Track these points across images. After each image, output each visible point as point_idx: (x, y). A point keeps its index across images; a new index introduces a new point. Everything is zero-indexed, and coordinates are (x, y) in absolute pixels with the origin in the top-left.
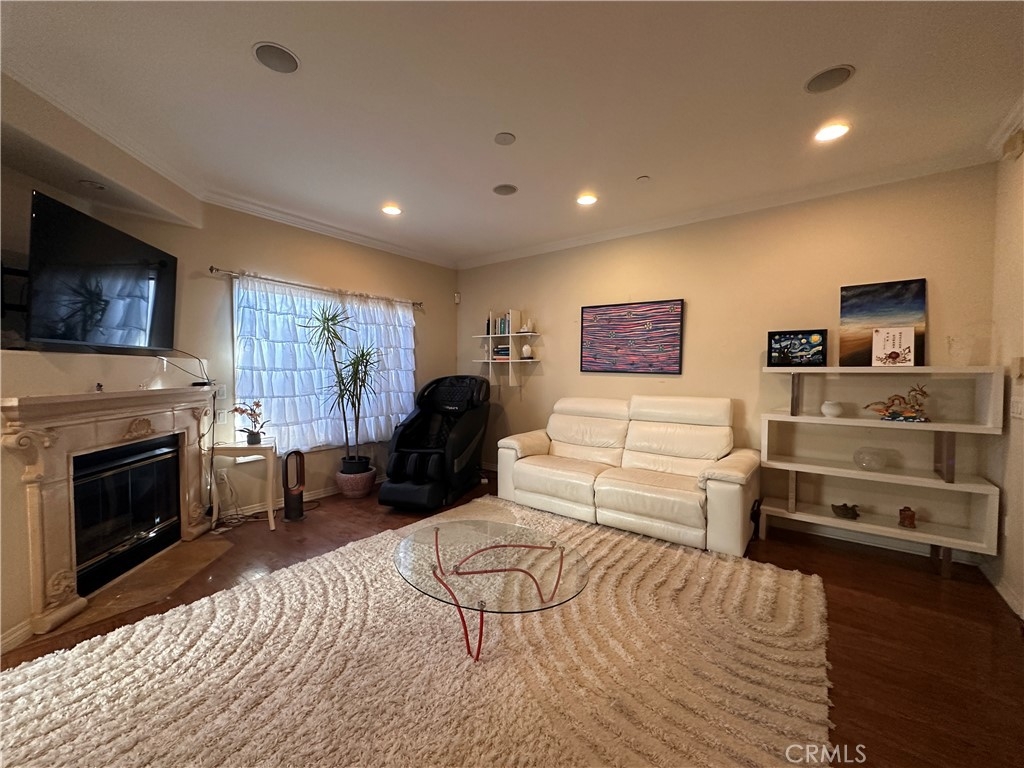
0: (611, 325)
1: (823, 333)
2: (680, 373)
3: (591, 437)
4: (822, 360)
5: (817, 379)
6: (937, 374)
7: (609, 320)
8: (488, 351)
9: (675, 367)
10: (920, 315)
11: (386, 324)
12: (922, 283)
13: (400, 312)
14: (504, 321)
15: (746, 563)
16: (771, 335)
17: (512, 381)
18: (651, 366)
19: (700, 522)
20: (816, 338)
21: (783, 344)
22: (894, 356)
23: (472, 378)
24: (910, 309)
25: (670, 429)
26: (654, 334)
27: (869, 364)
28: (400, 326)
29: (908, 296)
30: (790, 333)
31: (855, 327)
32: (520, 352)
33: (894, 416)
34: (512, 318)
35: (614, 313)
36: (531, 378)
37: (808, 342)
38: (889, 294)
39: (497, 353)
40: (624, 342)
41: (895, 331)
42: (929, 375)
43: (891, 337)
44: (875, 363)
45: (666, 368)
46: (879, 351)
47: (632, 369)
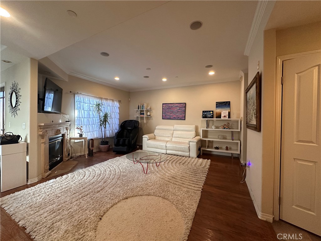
0: (170, 108)
1: (213, 111)
2: (185, 120)
3: (165, 134)
4: (212, 117)
5: (212, 121)
6: (232, 120)
7: (169, 107)
8: (138, 114)
9: (184, 118)
10: (229, 108)
11: (112, 106)
12: (229, 102)
13: (115, 103)
14: (143, 106)
15: (197, 159)
16: (203, 111)
17: (145, 121)
18: (178, 118)
19: (188, 151)
20: (211, 112)
21: (205, 113)
22: (225, 116)
23: (135, 121)
24: (227, 107)
25: (183, 132)
26: (179, 110)
27: (221, 118)
28: (116, 107)
29: (227, 104)
30: (207, 111)
31: (218, 110)
32: (147, 114)
33: (224, 128)
34: (145, 105)
35: (170, 105)
36: (150, 121)
37: (210, 113)
38: (224, 104)
39: (141, 114)
40: (172, 112)
41: (225, 111)
42: (231, 120)
43: (224, 112)
44: (222, 118)
45: (182, 119)
46: (222, 115)
47: (174, 119)
